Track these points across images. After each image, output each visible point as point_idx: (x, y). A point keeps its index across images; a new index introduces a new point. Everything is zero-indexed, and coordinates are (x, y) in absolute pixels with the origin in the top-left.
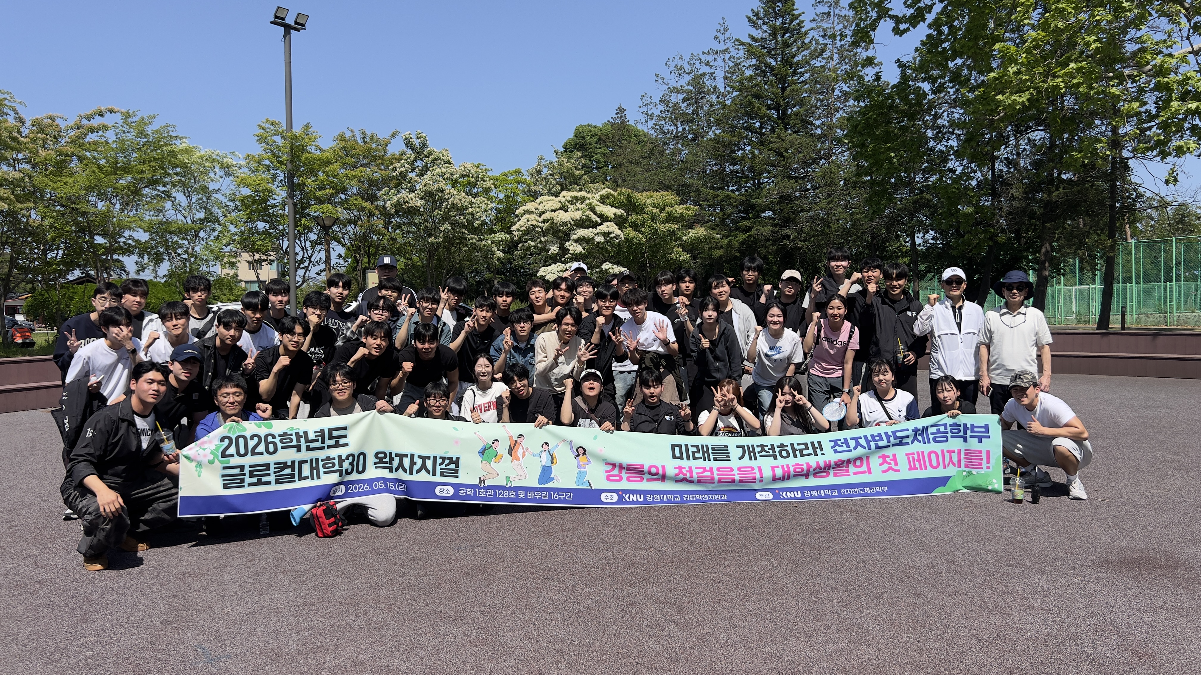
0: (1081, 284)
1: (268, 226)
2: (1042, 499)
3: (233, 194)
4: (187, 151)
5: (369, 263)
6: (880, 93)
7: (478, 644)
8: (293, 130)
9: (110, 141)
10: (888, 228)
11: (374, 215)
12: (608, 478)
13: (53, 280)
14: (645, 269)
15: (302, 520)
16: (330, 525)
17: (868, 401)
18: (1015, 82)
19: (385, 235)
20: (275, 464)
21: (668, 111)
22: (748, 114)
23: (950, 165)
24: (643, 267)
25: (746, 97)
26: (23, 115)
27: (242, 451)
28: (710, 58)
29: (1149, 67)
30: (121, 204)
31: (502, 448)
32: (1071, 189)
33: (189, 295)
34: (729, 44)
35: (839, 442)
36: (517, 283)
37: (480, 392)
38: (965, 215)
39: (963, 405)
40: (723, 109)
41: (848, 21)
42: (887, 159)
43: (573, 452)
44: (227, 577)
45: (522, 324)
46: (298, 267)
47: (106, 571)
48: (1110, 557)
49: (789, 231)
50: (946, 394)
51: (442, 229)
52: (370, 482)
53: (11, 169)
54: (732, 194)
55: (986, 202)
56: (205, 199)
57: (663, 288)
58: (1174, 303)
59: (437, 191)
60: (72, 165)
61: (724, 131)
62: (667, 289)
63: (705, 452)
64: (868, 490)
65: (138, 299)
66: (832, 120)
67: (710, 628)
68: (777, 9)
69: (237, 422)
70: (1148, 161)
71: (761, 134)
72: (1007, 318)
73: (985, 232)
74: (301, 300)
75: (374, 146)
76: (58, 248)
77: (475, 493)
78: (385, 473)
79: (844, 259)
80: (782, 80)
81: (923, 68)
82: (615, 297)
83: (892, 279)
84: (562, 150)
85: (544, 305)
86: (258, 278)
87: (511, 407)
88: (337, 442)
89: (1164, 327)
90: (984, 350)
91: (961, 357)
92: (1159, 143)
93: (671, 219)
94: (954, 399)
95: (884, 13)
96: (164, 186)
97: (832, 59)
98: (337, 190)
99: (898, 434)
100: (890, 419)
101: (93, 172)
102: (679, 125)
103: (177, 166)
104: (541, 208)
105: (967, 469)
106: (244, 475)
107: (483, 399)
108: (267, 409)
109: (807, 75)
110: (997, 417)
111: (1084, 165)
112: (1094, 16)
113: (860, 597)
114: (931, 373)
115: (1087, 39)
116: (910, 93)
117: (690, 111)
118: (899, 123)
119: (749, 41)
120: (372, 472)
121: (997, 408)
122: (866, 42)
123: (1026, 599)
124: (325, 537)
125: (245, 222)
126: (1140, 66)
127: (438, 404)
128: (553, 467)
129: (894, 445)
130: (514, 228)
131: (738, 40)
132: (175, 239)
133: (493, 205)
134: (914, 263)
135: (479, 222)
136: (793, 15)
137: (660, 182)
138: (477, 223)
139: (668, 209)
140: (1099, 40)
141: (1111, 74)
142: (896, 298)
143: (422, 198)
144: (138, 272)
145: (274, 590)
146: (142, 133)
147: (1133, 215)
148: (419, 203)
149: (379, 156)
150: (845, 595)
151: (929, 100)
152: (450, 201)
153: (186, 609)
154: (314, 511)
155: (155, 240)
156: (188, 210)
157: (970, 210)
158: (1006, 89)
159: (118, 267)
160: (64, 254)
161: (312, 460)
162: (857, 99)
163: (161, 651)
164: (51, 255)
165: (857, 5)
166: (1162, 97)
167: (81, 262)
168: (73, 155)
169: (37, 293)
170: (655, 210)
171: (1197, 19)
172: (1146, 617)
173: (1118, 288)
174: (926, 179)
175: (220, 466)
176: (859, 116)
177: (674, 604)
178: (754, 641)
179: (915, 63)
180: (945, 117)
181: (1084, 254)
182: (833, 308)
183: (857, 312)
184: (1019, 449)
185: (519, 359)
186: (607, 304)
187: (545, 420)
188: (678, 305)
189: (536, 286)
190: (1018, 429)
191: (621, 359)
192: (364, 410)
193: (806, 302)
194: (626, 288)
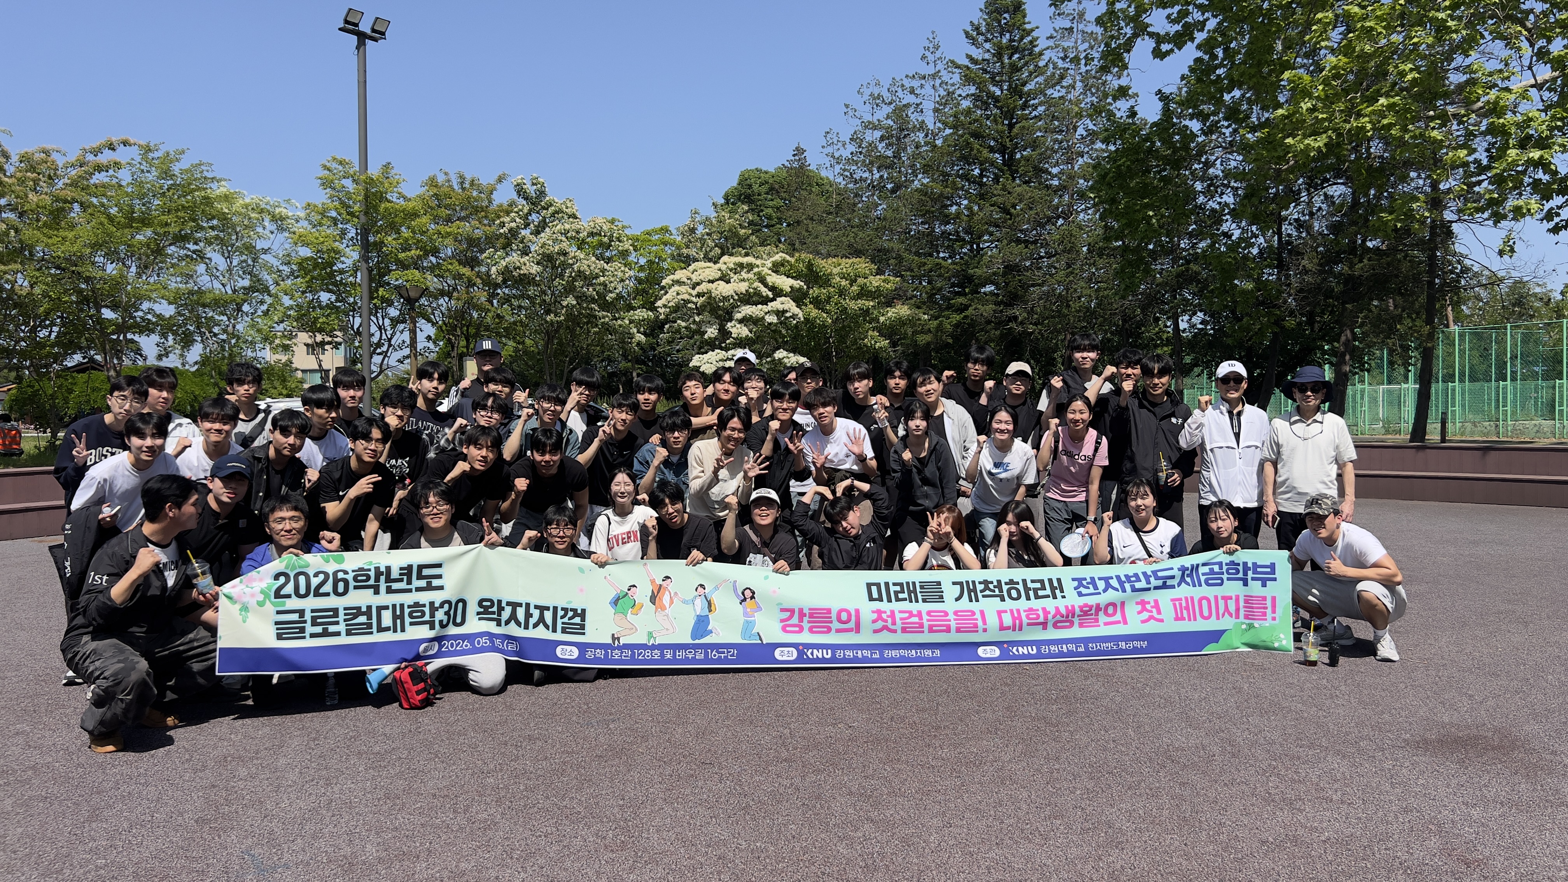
0: (1389, 383)
1: (333, 298)
2: (1342, 660)
3: (288, 255)
4: (227, 198)
5: (467, 347)
6: (1136, 134)
7: (615, 849)
8: (369, 172)
9: (124, 183)
10: (1143, 310)
11: (474, 284)
12: (784, 629)
13: (45, 366)
14: (830, 359)
15: (382, 686)
16: (418, 693)
17: (1121, 532)
18: (1309, 122)
19: (489, 310)
20: (345, 609)
21: (861, 153)
22: (965, 159)
23: (1225, 227)
24: (827, 356)
25: (962, 136)
26: (7, 147)
27: (302, 591)
28: (916, 84)
29: (1480, 104)
30: (138, 267)
32: (1378, 260)
33: (232, 389)
34: (940, 66)
35: (1084, 583)
36: (663, 376)
37: (617, 518)
38: (1244, 292)
39: (1242, 539)
40: (931, 151)
41: (1095, 39)
42: (1143, 219)
43: (737, 595)
44: (282, 761)
45: (676, 434)
46: (374, 352)
47: (121, 754)
48: (1428, 735)
49: (1016, 311)
50: (1220, 523)
51: (565, 303)
52: (471, 637)
54: (943, 263)
55: (1270, 275)
56: (250, 262)
57: (857, 385)
58: (1509, 408)
59: (558, 253)
60: (72, 215)
61: (933, 180)
62: (861, 386)
63: (911, 591)
64: (1122, 645)
65: (165, 394)
66: (1073, 168)
67: (917, 827)
68: (1003, 21)
69: (297, 555)
70: (1477, 225)
71: (982, 185)
72: (1299, 428)
73: (1268, 314)
74: (378, 396)
75: (475, 194)
76: (53, 324)
77: (606, 654)
78: (491, 627)
79: (1092, 348)
80: (1009, 114)
81: (1190, 101)
82: (795, 396)
83: (1153, 376)
84: (723, 201)
85: (701, 404)
86: (320, 366)
87: (659, 539)
88: (429, 583)
89: (1495, 439)
90: (1269, 468)
91: (1240, 477)
92: (1492, 203)
93: (864, 293)
94: (1230, 530)
95: (1141, 30)
96: (196, 243)
97: (1074, 88)
98: (426, 251)
99: (1161, 575)
100: (1150, 556)
101: (101, 223)
102: (875, 172)
103: (213, 218)
104: (695, 278)
105: (1248, 621)
106: (305, 622)
107: (620, 527)
108: (333, 539)
109: (1041, 109)
110: (1286, 553)
111: (1396, 230)
112: (1411, 38)
113: (1110, 787)
114: (1201, 497)
115: (1402, 67)
116: (1174, 134)
117: (889, 153)
118: (1159, 172)
119: (966, 62)
120: (474, 625)
121: (1285, 541)
122: (1118, 66)
123: (1323, 789)
124: (412, 708)
125: (303, 292)
126: (1468, 103)
127: (561, 534)
128: (711, 616)
129: (1156, 588)
130: (659, 303)
131: (952, 62)
132: (210, 314)
133: (632, 273)
134: (1176, 353)
135: (613, 295)
136: (1024, 30)
137: (850, 246)
138: (610, 297)
139: (860, 281)
140: (1417, 69)
141: (1432, 113)
142: (1158, 401)
143: (538, 264)
144: (160, 357)
145: (346, 778)
146: (166, 174)
147: (1457, 294)
148: (535, 269)
149: (482, 207)
150: (1090, 785)
151: (1198, 144)
152: (575, 267)
153: (228, 802)
154: (397, 674)
155: (184, 315)
156: (227, 275)
157: (1249, 286)
158: (1298, 130)
159: (132, 351)
160: (59, 332)
161: (394, 606)
162: (1106, 141)
163: (195, 859)
164: (43, 333)
165: (1107, 20)
166: (1496, 143)
167: (84, 344)
168: (74, 201)
169: (25, 383)
170: (844, 283)
171: (1542, 43)
172: (1475, 813)
173: (1437, 388)
174: (1194, 246)
175: (273, 609)
176: (1108, 163)
177: (870, 796)
178: (974, 844)
179: (1180, 95)
180: (1218, 165)
181: (1394, 345)
182: (1074, 412)
183: (1108, 418)
184: (1314, 596)
185: (670, 477)
186: (785, 406)
187: (701, 556)
188: (875, 407)
189: (690, 380)
190: (1313, 569)
191: (802, 475)
192: (466, 543)
193: (1043, 404)
194: (809, 386)
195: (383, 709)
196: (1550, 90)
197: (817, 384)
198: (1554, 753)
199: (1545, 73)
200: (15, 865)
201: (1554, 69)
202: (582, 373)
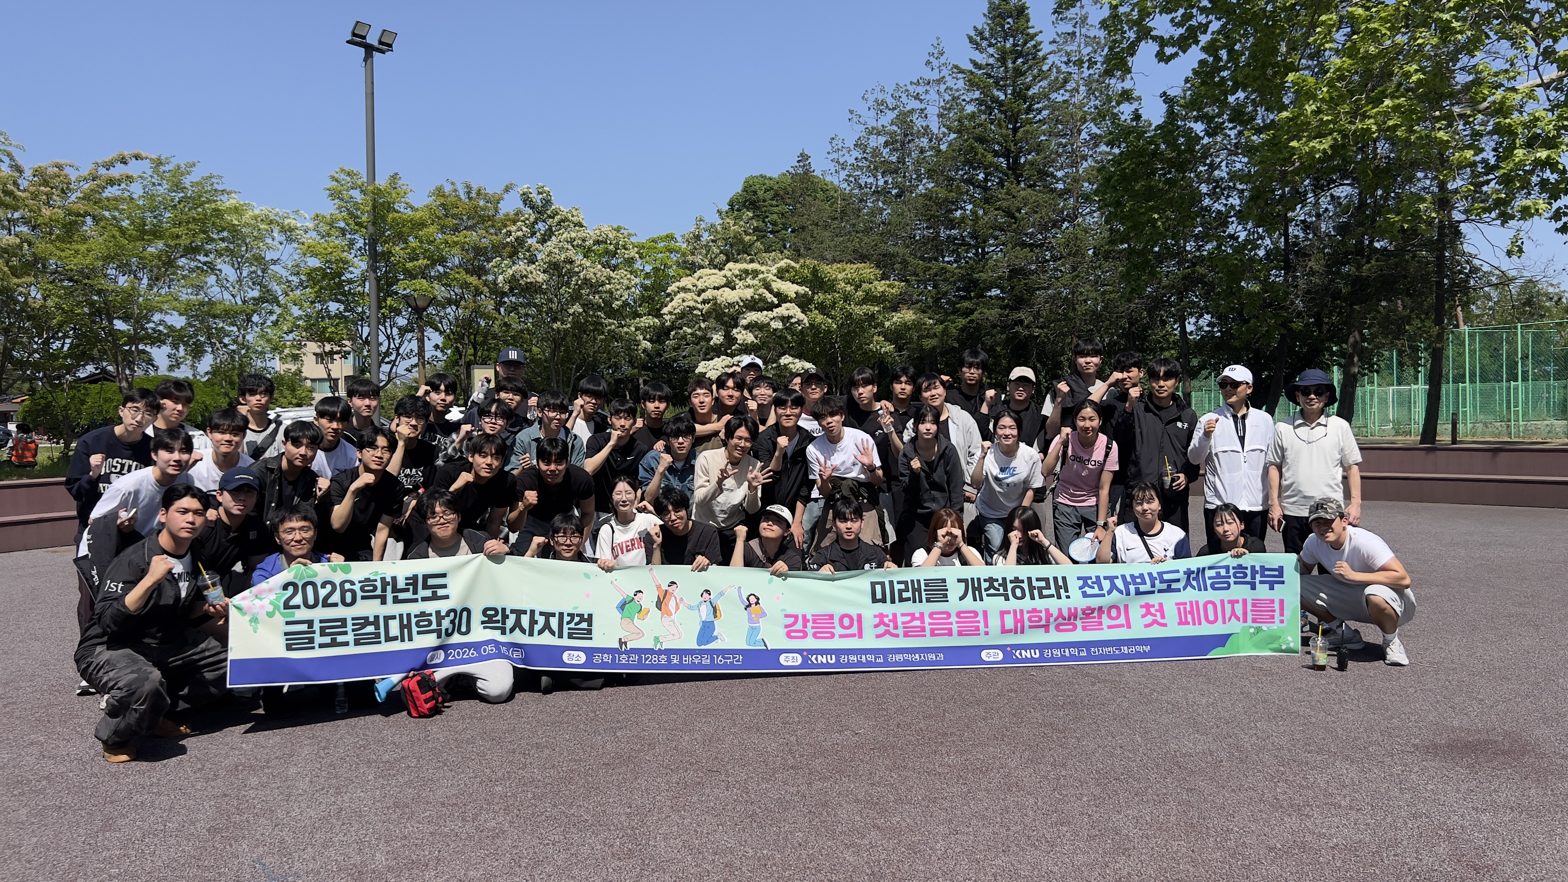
0: (1399, 384)
1: (342, 308)
2: (1351, 664)
3: (297, 266)
4: (236, 210)
5: (475, 355)
6: (1140, 137)
7: (621, 856)
8: (377, 182)
9: (135, 196)
10: (1150, 312)
11: (482, 293)
12: (788, 635)
13: (58, 377)
14: (835, 364)
15: (390, 694)
16: (426, 701)
17: (1125, 535)
18: (1314, 123)
19: (496, 319)
20: (353, 619)
21: (865, 158)
22: (967, 162)
23: (1231, 230)
24: (833, 361)
25: (966, 141)
26: (21, 162)
27: (311, 601)
28: (920, 89)
29: (1485, 104)
30: (149, 279)
31: (648, 600)
32: (1386, 261)
33: (244, 399)
34: (945, 72)
35: (1089, 581)
37: (620, 527)
38: (1251, 294)
39: (1249, 542)
40: (936, 156)
41: (1098, 44)
42: (1149, 221)
43: (743, 601)
44: (293, 770)
45: (681, 440)
46: (382, 361)
47: (133, 763)
48: (1438, 740)
49: (1022, 315)
50: (1227, 527)
51: (571, 311)
52: (476, 646)
53: (6, 232)
54: (948, 267)
55: (1277, 277)
56: (259, 273)
57: (861, 390)
58: (1520, 408)
59: (564, 262)
60: (85, 228)
61: (938, 185)
62: (866, 392)
63: (915, 590)
64: (1125, 649)
65: (179, 407)
66: (1078, 171)
67: (923, 834)
68: (1007, 26)
69: (305, 565)
70: (1485, 225)
71: (986, 189)
72: (1303, 431)
73: (1276, 316)
75: (482, 203)
76: (65, 336)
77: (614, 659)
78: (496, 635)
79: (1095, 353)
80: (1013, 118)
81: (1194, 104)
82: (799, 402)
83: (1159, 378)
84: (727, 207)
85: (709, 412)
86: (329, 375)
87: (663, 545)
88: (434, 593)
89: (1507, 440)
90: (1274, 472)
91: (1245, 481)
92: (1499, 203)
93: (869, 298)
94: (1236, 533)
95: (1144, 33)
96: (206, 255)
97: (1078, 91)
98: (433, 260)
99: (1166, 577)
100: (1154, 558)
101: (114, 236)
102: (880, 177)
103: (223, 230)
104: (700, 285)
105: (1255, 625)
106: (314, 632)
107: (624, 535)
109: (1045, 113)
110: (1293, 557)
111: (1403, 230)
112: (1416, 39)
113: (1117, 794)
114: (1206, 501)
115: (1407, 68)
116: (1179, 136)
117: (894, 159)
118: (1164, 175)
119: (970, 67)
120: (479, 633)
121: (1292, 544)
122: (1121, 70)
123: (1331, 795)
124: (421, 717)
125: (312, 302)
126: (1474, 103)
127: (568, 542)
128: (716, 623)
129: (1160, 591)
130: (665, 310)
131: (956, 67)
132: (221, 325)
133: (637, 280)
135: (619, 303)
136: (1028, 35)
137: (855, 251)
138: (616, 304)
139: (865, 286)
140: (1422, 70)
141: (1437, 113)
142: (1163, 404)
143: (544, 272)
144: (171, 368)
145: (356, 787)
146: (177, 186)
147: (1466, 294)
148: (541, 277)
149: (488, 216)
150: (1097, 791)
151: (1203, 146)
152: (582, 275)
153: (240, 812)
154: (405, 683)
155: (194, 326)
156: (237, 286)
157: (1254, 287)
158: (1303, 132)
159: (144, 361)
160: (71, 344)
161: (401, 616)
162: (1110, 144)
163: (208, 869)
164: (57, 345)
165: (1112, 23)
166: (1502, 142)
167: (96, 355)
168: (87, 214)
169: (38, 395)
170: (849, 288)
171: (1548, 42)
172: (1485, 818)
173: (1447, 389)
174: (1199, 248)
175: (283, 620)
176: (1112, 166)
177: (877, 804)
178: (980, 851)
179: (1184, 98)
180: (1224, 167)
181: (1403, 346)
182: (1084, 418)
184: (1322, 599)
185: (675, 483)
186: (788, 413)
187: (706, 561)
188: (881, 412)
189: (697, 387)
190: (1320, 573)
192: (471, 552)
193: (1048, 408)
194: (816, 393)
195: (391, 717)
196: (1556, 89)
197: (822, 390)
199: (1551, 72)
201: (1560, 69)
202: (589, 382)
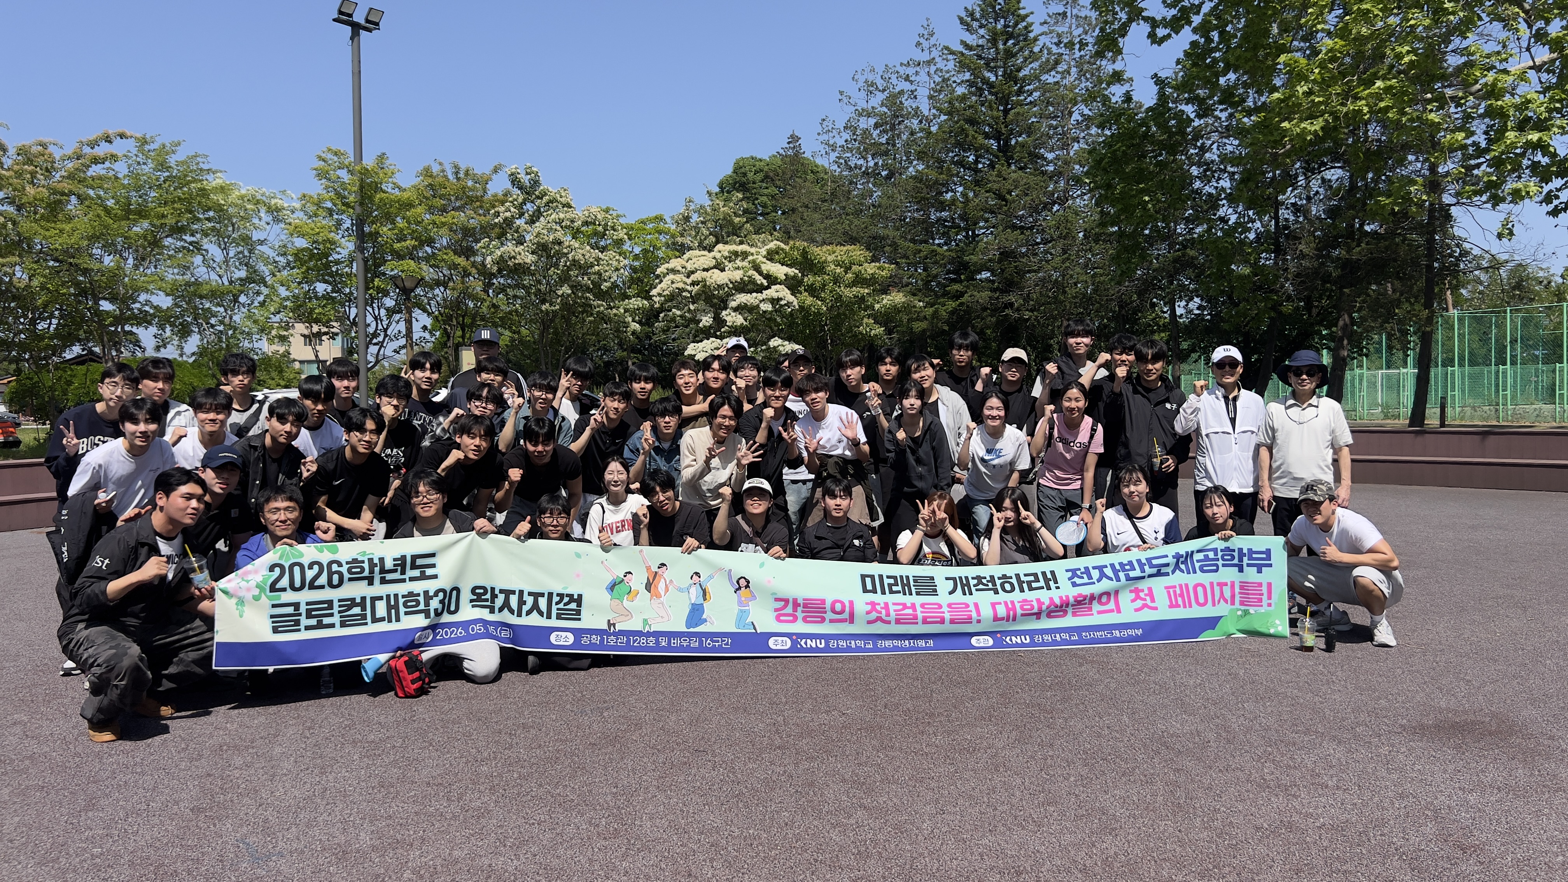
0: (1388, 368)
1: (329, 288)
2: (1338, 645)
3: (285, 246)
4: (222, 189)
6: (1131, 119)
7: (608, 836)
8: (364, 162)
9: (120, 176)
10: (1140, 294)
11: (470, 274)
12: (778, 619)
13: (45, 358)
14: (825, 347)
15: (377, 674)
16: (413, 682)
17: (1114, 519)
18: (1306, 105)
19: (484, 300)
20: (340, 601)
21: (855, 140)
22: (958, 144)
23: (1221, 212)
24: (822, 344)
25: (957, 122)
27: (298, 583)
28: (910, 71)
29: (1478, 86)
30: (135, 259)
31: (638, 582)
32: (1376, 244)
33: (227, 379)
34: (935, 53)
35: (1078, 573)
36: (658, 365)
37: (611, 507)
38: (1241, 277)
39: (1238, 525)
40: (926, 138)
41: (1090, 24)
42: (1139, 204)
43: (732, 584)
44: (278, 750)
45: (667, 419)
46: (370, 342)
48: (1425, 721)
49: (1012, 298)
50: (1216, 509)
51: (560, 293)
52: (466, 624)
54: (939, 249)
55: (1267, 260)
56: (246, 253)
57: (849, 372)
58: (1508, 392)
59: (553, 243)
60: (69, 207)
61: (928, 167)
62: (854, 373)
63: (905, 585)
64: (1117, 633)
65: (160, 385)
66: (1068, 153)
67: (910, 814)
68: (998, 7)
69: (291, 545)
70: (1476, 209)
71: (977, 171)
72: (1295, 412)
73: (1267, 299)
74: (374, 386)
75: (470, 183)
76: (52, 316)
77: (602, 640)
78: (484, 614)
79: (1086, 334)
80: (1004, 100)
81: (1185, 86)
82: (787, 383)
83: (1146, 361)
84: (718, 190)
85: (694, 393)
86: (317, 356)
87: (651, 527)
88: (423, 573)
89: (1495, 423)
90: (1264, 453)
91: (1235, 463)
92: (1490, 185)
93: (859, 280)
94: (1226, 516)
95: (1136, 14)
96: (192, 235)
97: (1069, 73)
98: (421, 241)
99: (1155, 562)
100: (1144, 542)
101: (98, 216)
102: (870, 159)
103: (209, 209)
104: (690, 266)
105: (1243, 608)
106: (300, 615)
107: (614, 516)
108: (329, 529)
109: (1036, 94)
110: (1281, 539)
111: (1393, 213)
112: (1408, 20)
113: (1104, 774)
114: (1196, 483)
115: (1399, 49)
116: (1170, 118)
117: (883, 140)
118: (1155, 157)
119: (961, 48)
120: (468, 612)
121: (1281, 528)
122: (1112, 51)
123: (1318, 775)
124: (407, 697)
125: (299, 283)
126: (1466, 85)
127: (555, 523)
128: (706, 605)
129: (1150, 576)
130: (654, 292)
131: (947, 48)
132: (207, 305)
133: (626, 262)
134: (1173, 339)
135: (608, 284)
136: (1019, 16)
137: (845, 233)
138: (605, 286)
139: (855, 268)
140: (1414, 51)
141: (1429, 96)
142: (1152, 386)
143: (533, 253)
144: (158, 349)
145: (341, 767)
146: (163, 166)
147: (1456, 278)
148: (530, 259)
149: (477, 197)
150: (1084, 771)
151: (1194, 128)
152: (570, 256)
153: (224, 791)
155: (181, 306)
156: (224, 267)
157: (1247, 271)
158: (1295, 113)
159: (131, 342)
160: (58, 324)
161: (388, 596)
162: (1101, 126)
163: (191, 848)
164: (42, 326)
165: (1102, 4)
166: (1494, 125)
167: (82, 335)
168: (72, 193)
169: (24, 376)
170: (838, 270)
171: (1540, 24)
172: (1472, 798)
173: (1436, 373)
174: (1189, 231)
175: (269, 603)
176: (1103, 148)
177: (864, 783)
178: (967, 831)
179: (1176, 80)
180: (1215, 150)
181: (1392, 329)
182: (1070, 399)
183: (1101, 405)
184: (1310, 581)
185: (662, 464)
186: (777, 394)
187: (696, 543)
188: (868, 394)
189: (686, 369)
190: (1308, 555)
191: (795, 463)
192: (459, 530)
193: (1037, 390)
194: (801, 372)
195: (378, 698)
196: (1548, 71)
197: (810, 371)
198: (1552, 738)
199: (1543, 54)
200: (11, 854)
201: (1552, 51)
